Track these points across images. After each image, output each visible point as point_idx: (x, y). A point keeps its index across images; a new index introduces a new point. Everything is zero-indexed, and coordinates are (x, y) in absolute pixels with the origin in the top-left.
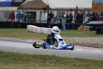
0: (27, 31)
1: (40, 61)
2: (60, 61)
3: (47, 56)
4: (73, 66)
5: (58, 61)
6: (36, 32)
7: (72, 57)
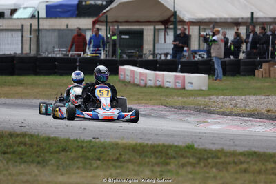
0: (119, 81)
1: (154, 160)
2: (206, 159)
3: (170, 147)
4: (241, 172)
5: (200, 159)
6: (142, 83)
7: (240, 150)
